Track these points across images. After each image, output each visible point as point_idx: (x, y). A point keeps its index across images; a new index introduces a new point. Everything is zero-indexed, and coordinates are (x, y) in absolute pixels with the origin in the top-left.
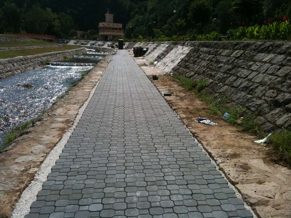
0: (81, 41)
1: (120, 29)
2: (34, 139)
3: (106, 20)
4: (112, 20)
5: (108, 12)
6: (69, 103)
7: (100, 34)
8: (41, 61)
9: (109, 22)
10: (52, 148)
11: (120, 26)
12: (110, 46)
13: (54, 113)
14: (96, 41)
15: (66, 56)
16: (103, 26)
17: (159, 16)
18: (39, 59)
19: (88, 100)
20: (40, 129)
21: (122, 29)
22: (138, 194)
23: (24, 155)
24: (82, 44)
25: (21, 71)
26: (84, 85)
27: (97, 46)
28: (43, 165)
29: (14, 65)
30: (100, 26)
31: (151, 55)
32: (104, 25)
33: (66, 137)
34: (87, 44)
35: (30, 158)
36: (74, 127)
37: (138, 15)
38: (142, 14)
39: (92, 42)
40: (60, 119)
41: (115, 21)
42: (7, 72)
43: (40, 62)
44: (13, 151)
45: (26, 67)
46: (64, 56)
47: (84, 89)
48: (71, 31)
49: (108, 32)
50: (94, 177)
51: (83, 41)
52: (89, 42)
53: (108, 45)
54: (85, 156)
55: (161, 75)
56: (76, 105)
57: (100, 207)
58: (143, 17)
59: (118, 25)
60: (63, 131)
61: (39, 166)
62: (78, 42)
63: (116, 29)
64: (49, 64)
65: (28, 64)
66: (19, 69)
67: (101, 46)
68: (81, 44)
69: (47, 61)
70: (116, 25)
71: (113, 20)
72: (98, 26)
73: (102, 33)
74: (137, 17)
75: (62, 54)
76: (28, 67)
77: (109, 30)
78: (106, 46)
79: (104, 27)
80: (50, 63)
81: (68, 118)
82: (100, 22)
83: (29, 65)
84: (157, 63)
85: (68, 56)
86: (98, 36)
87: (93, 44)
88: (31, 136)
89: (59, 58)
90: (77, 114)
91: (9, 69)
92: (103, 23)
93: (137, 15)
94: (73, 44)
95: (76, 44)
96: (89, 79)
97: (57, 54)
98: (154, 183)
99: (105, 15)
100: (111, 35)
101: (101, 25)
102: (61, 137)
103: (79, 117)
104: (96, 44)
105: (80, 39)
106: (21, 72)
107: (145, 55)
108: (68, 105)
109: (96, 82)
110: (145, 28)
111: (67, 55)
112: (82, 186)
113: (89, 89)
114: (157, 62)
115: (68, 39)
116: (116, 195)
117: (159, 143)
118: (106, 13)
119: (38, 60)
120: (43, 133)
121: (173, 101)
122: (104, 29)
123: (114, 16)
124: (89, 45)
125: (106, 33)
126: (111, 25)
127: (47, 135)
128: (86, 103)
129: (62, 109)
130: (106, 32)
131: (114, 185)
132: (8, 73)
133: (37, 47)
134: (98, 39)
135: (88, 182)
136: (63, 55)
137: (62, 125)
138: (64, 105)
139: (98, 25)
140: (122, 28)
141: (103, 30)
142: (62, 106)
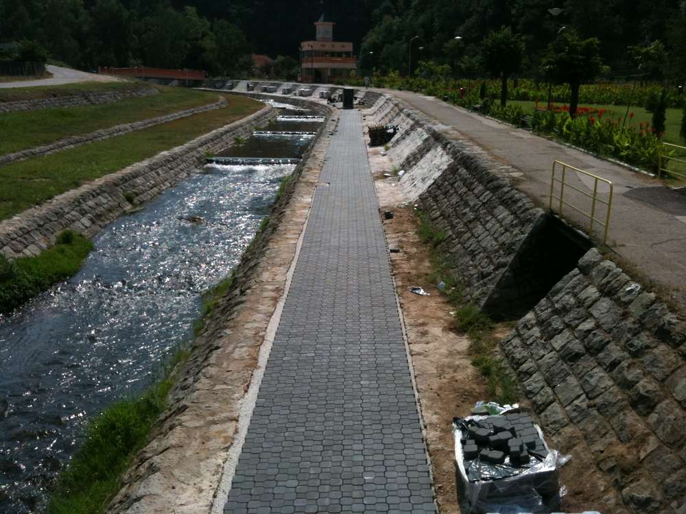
0: (263, 84)
1: (348, 54)
2: (251, 309)
3: (318, 36)
4: (330, 36)
5: (322, 18)
6: (274, 265)
7: (304, 65)
8: (198, 156)
9: (324, 39)
10: (270, 317)
11: (349, 47)
12: (325, 96)
13: (260, 279)
14: (296, 84)
15: (239, 136)
16: (310, 49)
17: (437, 20)
18: (194, 153)
19: (296, 259)
20: (253, 298)
21: (351, 54)
22: (339, 348)
23: (249, 322)
24: (265, 90)
25: (170, 183)
26: (286, 230)
27: (297, 94)
28: (268, 330)
29: (158, 174)
30: (304, 49)
31: (398, 149)
32: (312, 46)
33: (281, 305)
34: (275, 91)
35: (256, 325)
36: (285, 296)
37: (390, 17)
38: (400, 15)
39: (287, 85)
40: (270, 287)
41: (337, 37)
42: (152, 188)
43: (197, 158)
44: (238, 319)
45: (176, 175)
46: (235, 136)
47: (287, 238)
48: (241, 60)
49: (322, 61)
50: (308, 338)
51: (266, 83)
52: (281, 85)
53: (322, 93)
54: (300, 324)
55: (401, 208)
56: (282, 268)
57: (313, 355)
58: (401, 20)
59: (343, 46)
60: (275, 300)
61: (265, 331)
62: (256, 84)
63: (339, 54)
64: (211, 162)
65: (179, 167)
66: (167, 180)
67: (306, 96)
68: (262, 91)
69: (208, 155)
70: (338, 47)
71: (334, 36)
72: (300, 49)
73: (309, 65)
74: (387, 19)
75: (231, 133)
76: (179, 173)
77: (324, 58)
78: (315, 98)
79: (312, 51)
80: (213, 159)
81: (278, 286)
82: (303, 41)
83: (181, 170)
84: (403, 174)
85: (242, 135)
86: (300, 70)
87: (289, 91)
88: (248, 305)
89: (227, 144)
90: (285, 281)
91: (153, 182)
92: (311, 43)
93: (386, 17)
94: (244, 91)
95: (252, 89)
96: (292, 217)
97: (222, 134)
98: (352, 343)
99: (316, 23)
100: (327, 68)
101: (306, 46)
102: (275, 306)
103: (288, 283)
104: (294, 90)
105: (260, 77)
106: (171, 187)
107: (390, 144)
108: (273, 267)
109: (303, 224)
110: (404, 46)
111: (239, 134)
112: (301, 344)
113: (294, 239)
114: (403, 171)
115: (233, 77)
116: (324, 349)
117: (364, 314)
118: (317, 20)
119: (193, 156)
120: (257, 301)
121: (398, 262)
122: (312, 56)
123: (334, 26)
124: (279, 94)
125: (316, 65)
126: (329, 46)
127: (262, 305)
128: (294, 264)
129: (268, 273)
130: (317, 61)
131: (323, 343)
132: (152, 190)
133: (181, 115)
134: (299, 79)
135: (304, 341)
136: (234, 134)
137: (273, 294)
138: (269, 268)
139: (300, 46)
140: (353, 52)
141: (310, 59)
142: (267, 270)
